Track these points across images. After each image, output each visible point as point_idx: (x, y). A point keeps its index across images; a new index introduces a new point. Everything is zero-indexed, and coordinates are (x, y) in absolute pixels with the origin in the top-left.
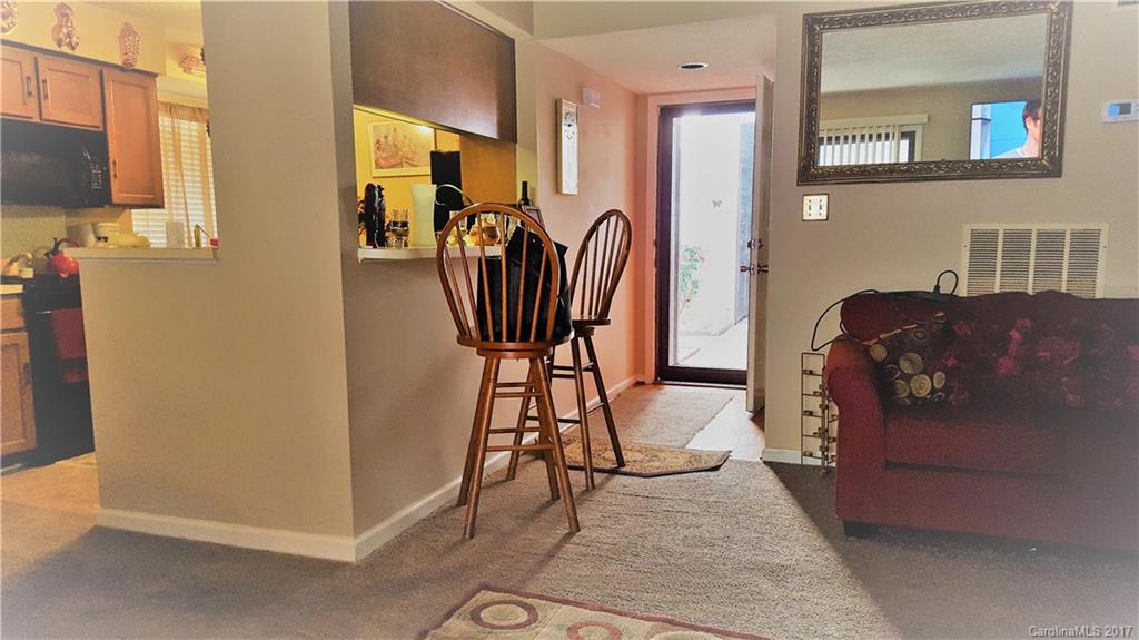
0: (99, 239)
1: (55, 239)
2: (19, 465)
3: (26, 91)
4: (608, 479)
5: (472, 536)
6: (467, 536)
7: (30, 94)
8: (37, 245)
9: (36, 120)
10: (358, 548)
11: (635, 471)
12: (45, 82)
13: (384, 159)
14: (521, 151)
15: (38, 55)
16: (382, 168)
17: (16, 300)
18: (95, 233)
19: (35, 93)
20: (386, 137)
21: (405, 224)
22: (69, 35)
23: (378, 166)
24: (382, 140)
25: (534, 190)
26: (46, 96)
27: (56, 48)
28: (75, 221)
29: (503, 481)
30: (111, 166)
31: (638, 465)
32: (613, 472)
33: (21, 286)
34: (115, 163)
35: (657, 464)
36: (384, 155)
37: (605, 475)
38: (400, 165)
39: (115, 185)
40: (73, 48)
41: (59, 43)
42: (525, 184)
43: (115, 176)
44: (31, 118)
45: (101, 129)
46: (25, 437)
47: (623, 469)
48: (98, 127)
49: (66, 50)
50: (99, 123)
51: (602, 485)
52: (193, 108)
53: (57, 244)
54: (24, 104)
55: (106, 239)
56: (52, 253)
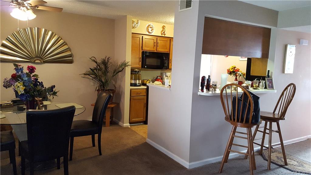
0: (166, 76)
2: (142, 123)
4: (277, 168)
5: (221, 172)
6: (220, 172)
7: (155, 46)
8: (154, 77)
9: (156, 51)
10: (190, 166)
11: (290, 168)
12: (158, 43)
14: (269, 61)
15: (157, 37)
16: (242, 58)
17: (145, 90)
18: (165, 75)
21: (215, 85)
22: (164, 33)
25: (272, 73)
26: (158, 46)
27: (161, 36)
28: (162, 72)
29: (242, 159)
31: (292, 166)
32: (281, 166)
33: (146, 87)
35: (300, 168)
37: (278, 166)
40: (165, 35)
41: (162, 34)
42: (269, 71)
45: (169, 53)
46: (143, 118)
47: (285, 166)
49: (163, 36)
50: (169, 51)
51: (274, 169)
53: (157, 77)
54: (154, 48)
55: (167, 76)
56: (156, 79)
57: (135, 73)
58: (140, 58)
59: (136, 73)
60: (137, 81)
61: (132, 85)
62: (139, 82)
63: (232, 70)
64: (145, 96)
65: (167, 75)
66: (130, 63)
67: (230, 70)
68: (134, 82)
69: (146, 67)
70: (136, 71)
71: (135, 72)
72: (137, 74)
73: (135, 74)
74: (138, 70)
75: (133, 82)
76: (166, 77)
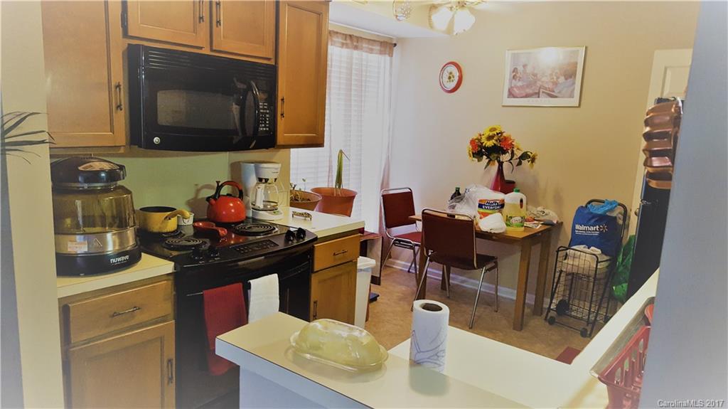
0: (260, 180)
1: (218, 182)
3: (198, 16)
7: (201, 18)
9: (206, 51)
12: (218, 4)
13: (518, 88)
16: (514, 97)
17: (164, 282)
18: (257, 173)
19: (207, 18)
20: (525, 66)
23: (511, 95)
24: (520, 69)
26: (218, 22)
30: (279, 103)
34: (283, 100)
36: (520, 84)
38: (537, 94)
39: (281, 124)
43: (282, 115)
44: (201, 48)
45: (272, 63)
48: (269, 59)
50: (271, 55)
52: (346, 35)
53: (219, 188)
54: (195, 31)
55: (267, 180)
56: (214, 197)
57: (86, 186)
58: (118, 86)
59: (99, 185)
60: (109, 237)
61: (67, 266)
62: (122, 240)
63: (490, 144)
64: (163, 319)
65: (264, 176)
66: (39, 124)
67: (484, 140)
68: (85, 249)
69: (156, 140)
70: (93, 176)
71: (87, 180)
72: (106, 190)
73: (91, 192)
74: (106, 166)
75: (78, 246)
76: (262, 186)
